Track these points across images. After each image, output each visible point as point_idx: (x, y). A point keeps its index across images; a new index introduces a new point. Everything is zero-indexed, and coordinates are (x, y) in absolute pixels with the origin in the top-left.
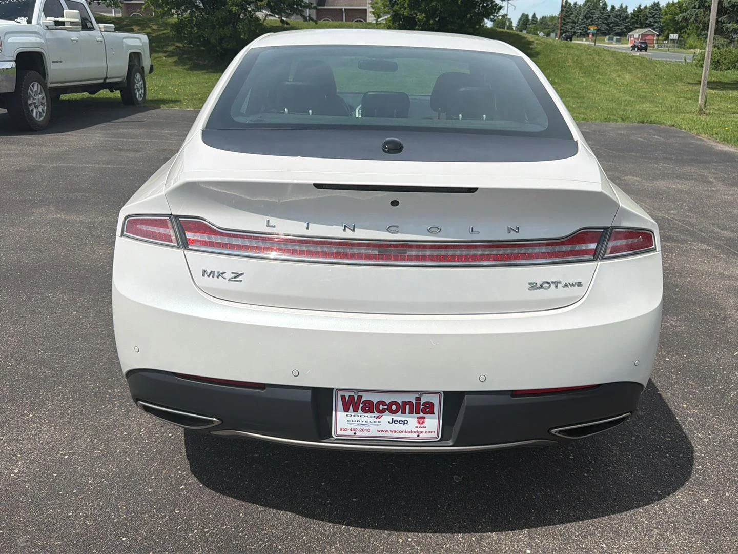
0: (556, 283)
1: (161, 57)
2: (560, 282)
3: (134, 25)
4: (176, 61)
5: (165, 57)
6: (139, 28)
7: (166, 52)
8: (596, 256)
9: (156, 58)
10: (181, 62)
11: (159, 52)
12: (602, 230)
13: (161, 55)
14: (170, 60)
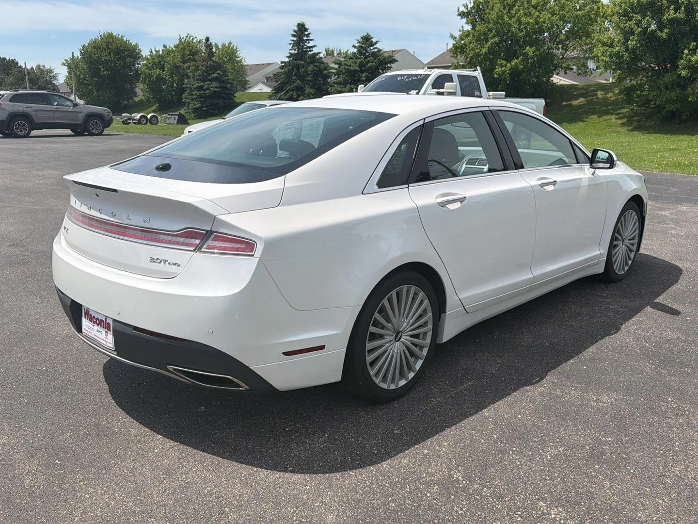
0: (165, 261)
1: (611, 119)
2: (167, 261)
3: (599, 90)
4: (624, 122)
5: (616, 119)
6: (603, 92)
7: (618, 114)
8: (198, 248)
9: (606, 120)
10: (628, 123)
11: (612, 114)
12: (205, 232)
13: (613, 117)
14: (620, 122)
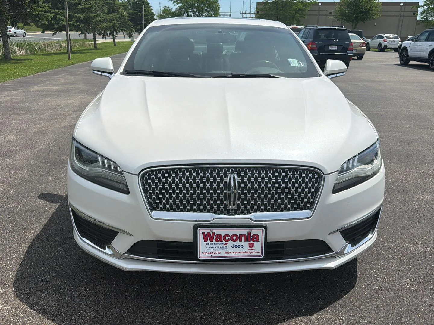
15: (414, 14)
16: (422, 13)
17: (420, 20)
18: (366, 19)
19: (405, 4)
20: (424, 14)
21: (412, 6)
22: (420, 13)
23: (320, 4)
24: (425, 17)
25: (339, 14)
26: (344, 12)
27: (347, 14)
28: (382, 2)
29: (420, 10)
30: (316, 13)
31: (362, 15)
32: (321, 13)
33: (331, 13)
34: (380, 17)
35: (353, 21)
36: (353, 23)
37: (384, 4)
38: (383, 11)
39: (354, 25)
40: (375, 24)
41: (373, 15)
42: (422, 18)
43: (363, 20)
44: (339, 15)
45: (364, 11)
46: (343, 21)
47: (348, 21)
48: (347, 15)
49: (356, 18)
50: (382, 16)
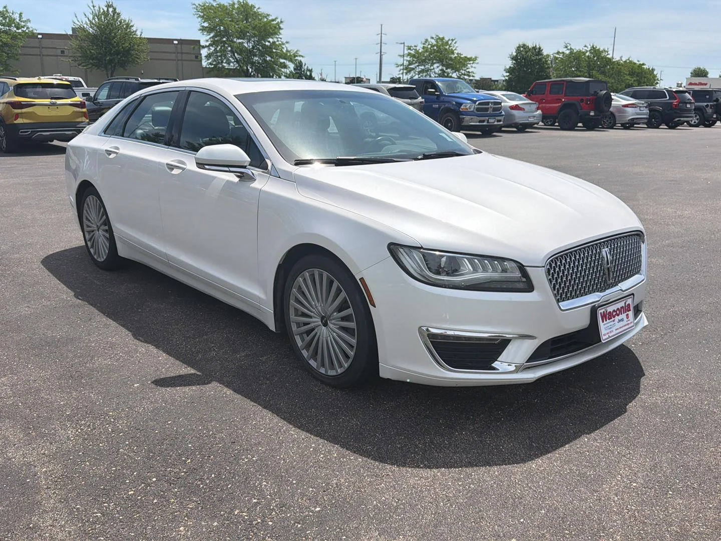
15: (197, 57)
16: (208, 57)
17: (208, 66)
18: (126, 64)
19: (181, 42)
20: (210, 57)
21: (192, 47)
22: (206, 57)
23: (40, 36)
24: (214, 63)
25: (80, 55)
26: (88, 52)
27: (94, 54)
28: (146, 37)
29: (204, 52)
30: (36, 51)
31: (119, 57)
32: (45, 52)
33: (63, 52)
34: (148, 60)
35: (106, 68)
36: (107, 71)
37: (151, 40)
38: (151, 52)
39: (109, 73)
40: (142, 72)
41: (137, 58)
42: (211, 64)
43: (123, 65)
44: (80, 57)
45: (122, 50)
46: (90, 66)
47: (98, 66)
48: (94, 56)
49: (111, 61)
50: (150, 59)
